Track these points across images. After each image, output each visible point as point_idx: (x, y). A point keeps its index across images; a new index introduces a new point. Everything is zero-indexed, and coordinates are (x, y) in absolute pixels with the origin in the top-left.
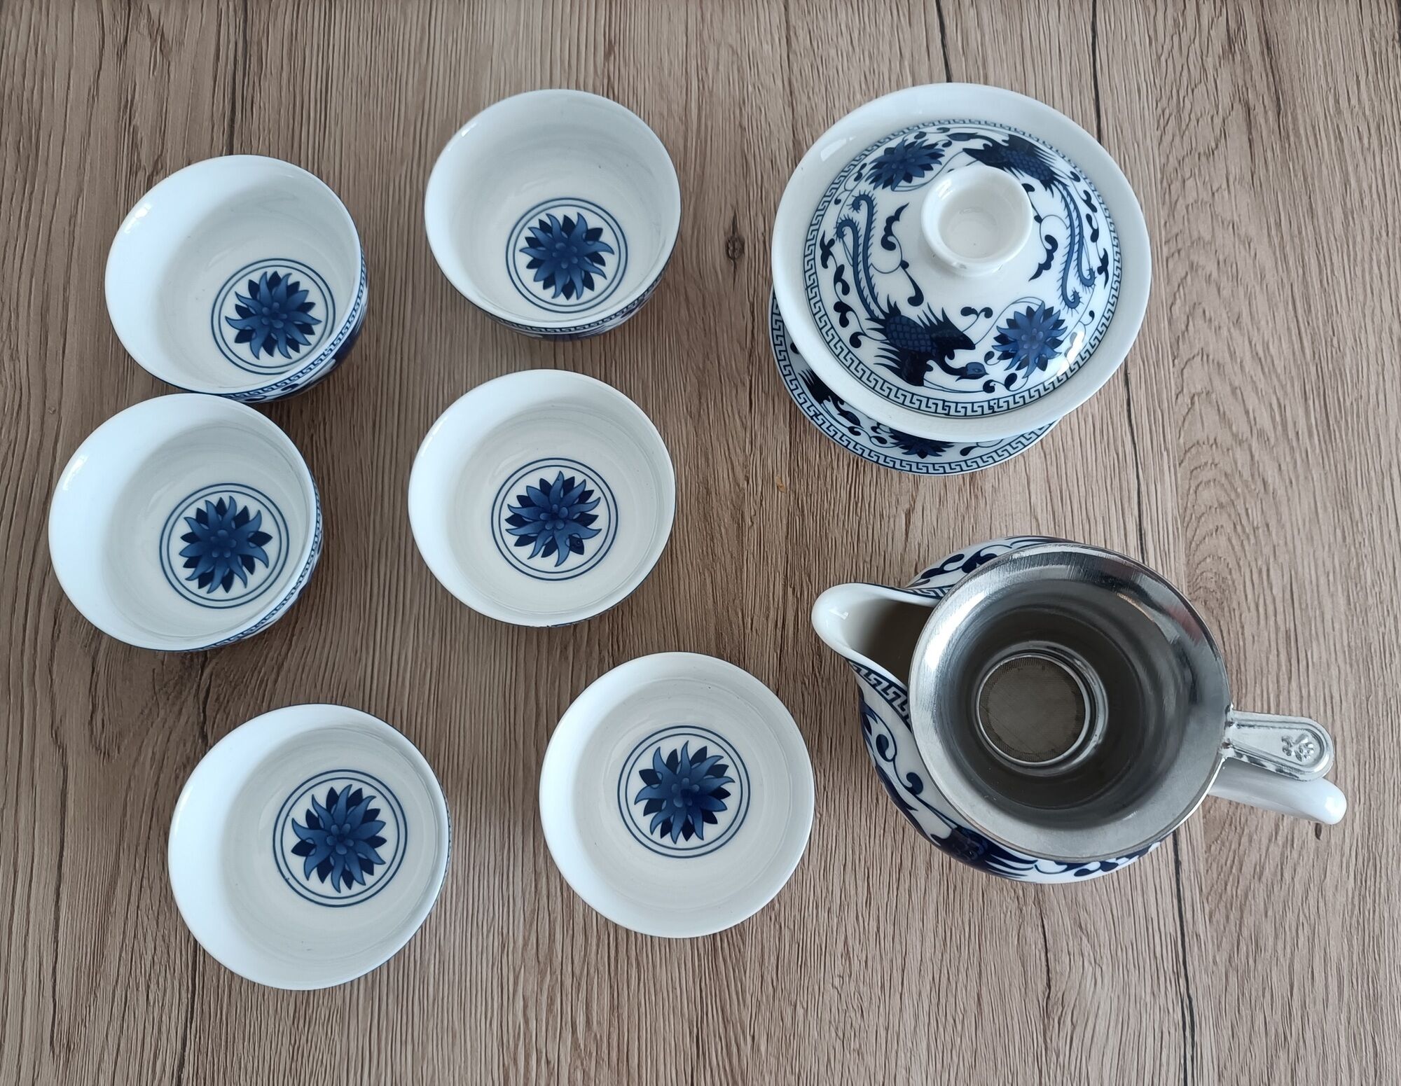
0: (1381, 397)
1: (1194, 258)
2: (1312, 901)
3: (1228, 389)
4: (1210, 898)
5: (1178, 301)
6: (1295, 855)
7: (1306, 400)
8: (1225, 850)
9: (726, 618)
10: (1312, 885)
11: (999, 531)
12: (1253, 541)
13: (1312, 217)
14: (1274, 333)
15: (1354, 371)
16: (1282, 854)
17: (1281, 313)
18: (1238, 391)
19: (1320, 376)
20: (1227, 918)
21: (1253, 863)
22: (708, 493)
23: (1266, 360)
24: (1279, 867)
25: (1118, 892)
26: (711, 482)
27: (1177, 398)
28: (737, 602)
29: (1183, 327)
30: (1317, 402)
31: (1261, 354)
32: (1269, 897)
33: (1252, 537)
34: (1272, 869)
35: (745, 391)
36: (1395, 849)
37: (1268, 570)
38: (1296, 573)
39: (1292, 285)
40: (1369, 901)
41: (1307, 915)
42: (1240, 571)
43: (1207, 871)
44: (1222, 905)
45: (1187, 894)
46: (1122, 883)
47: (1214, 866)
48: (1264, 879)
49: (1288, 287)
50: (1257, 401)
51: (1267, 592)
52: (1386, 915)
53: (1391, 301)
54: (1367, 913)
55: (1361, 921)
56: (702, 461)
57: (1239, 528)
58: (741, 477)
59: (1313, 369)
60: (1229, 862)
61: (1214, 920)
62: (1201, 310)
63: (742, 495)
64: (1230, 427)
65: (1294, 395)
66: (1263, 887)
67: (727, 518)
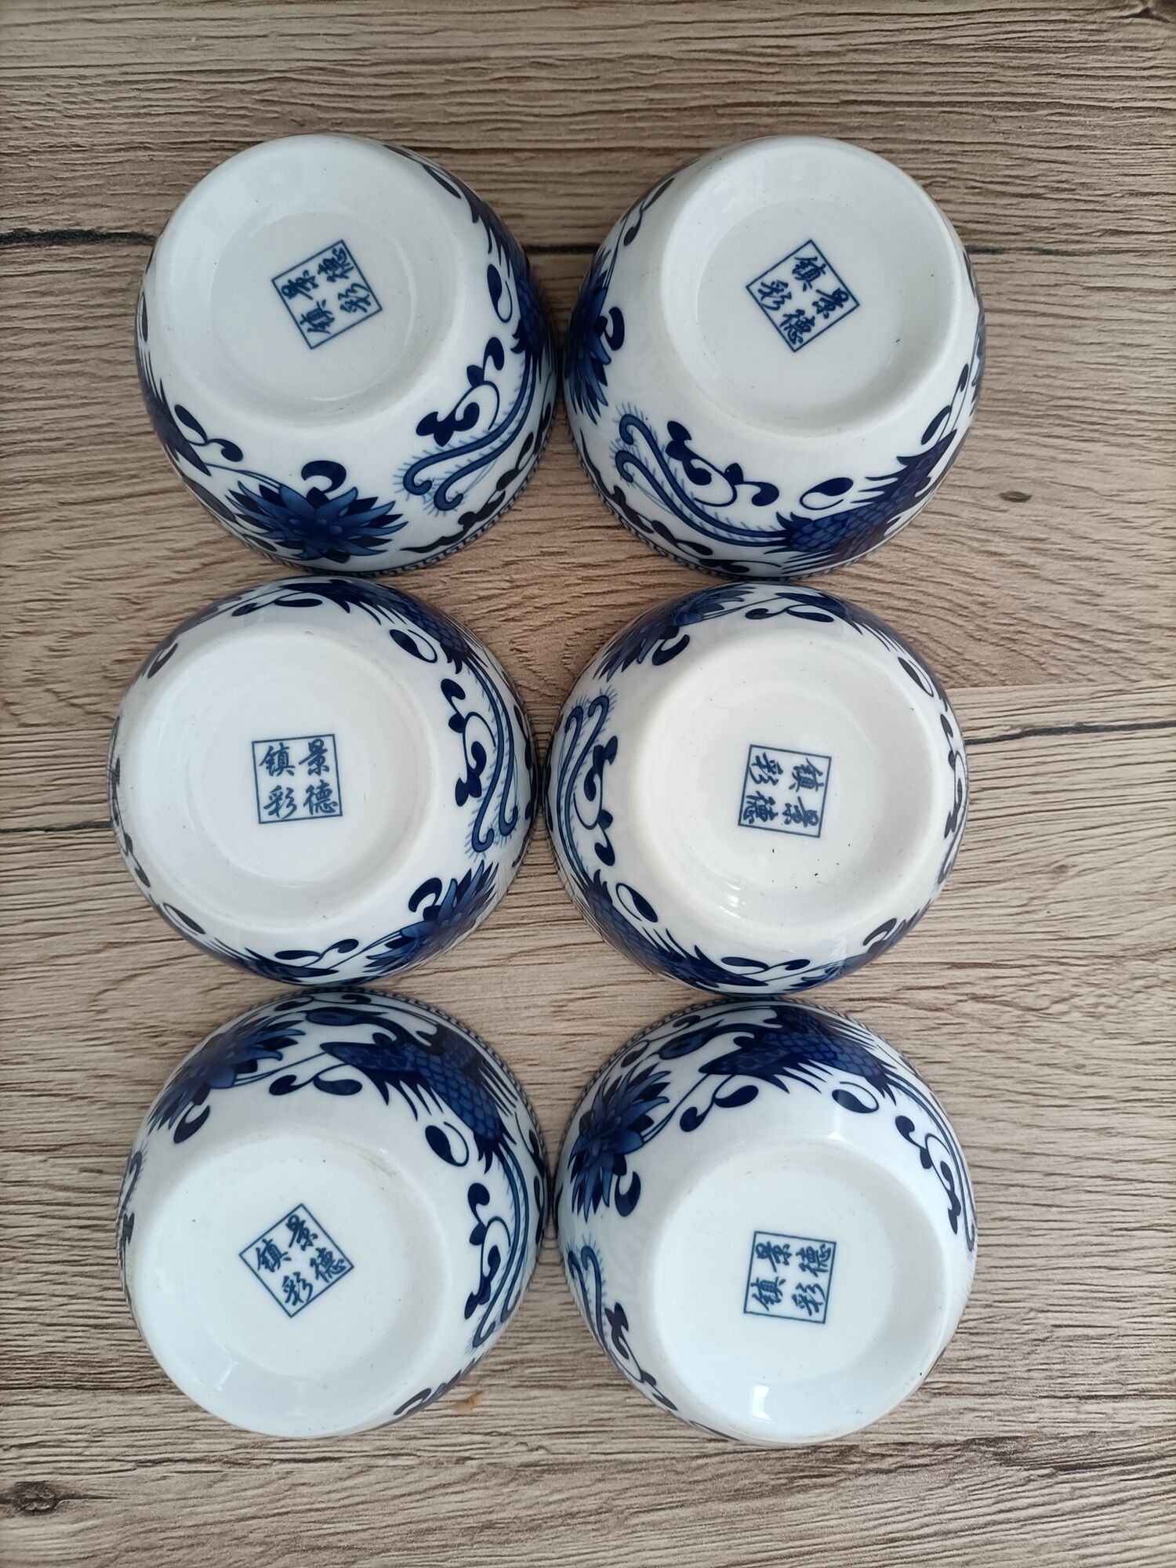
1: (18, 676)
2: (1128, 513)
4: (1133, 677)
5: (101, 707)
6: (1056, 537)
8: (1056, 651)
9: (709, 1485)
10: (1104, 511)
11: (537, 1021)
12: (534, 591)
14: (154, 538)
16: (1056, 557)
20: (1162, 650)
21: (1072, 605)
22: (489, 1525)
24: (1078, 563)
25: (1129, 827)
26: (470, 1522)
28: (680, 1467)
32: (1126, 581)
33: (529, 591)
34: (1083, 574)
35: (301, 1471)
36: (1039, 374)
37: (585, 566)
38: (589, 518)
40: (1123, 420)
41: (1151, 520)
42: (587, 613)
43: (1090, 680)
44: (1145, 658)
45: (1129, 715)
46: (1115, 820)
47: (1081, 669)
48: (1099, 589)
49: (66, 512)
51: (622, 568)
52: (1144, 394)
53: (85, 328)
54: (1141, 425)
55: (1155, 435)
56: (433, 1540)
57: (513, 613)
58: (459, 1472)
60: (1076, 646)
61: (1166, 671)
62: (116, 667)
63: (491, 1468)
66: (1108, 590)
67: (534, 1491)
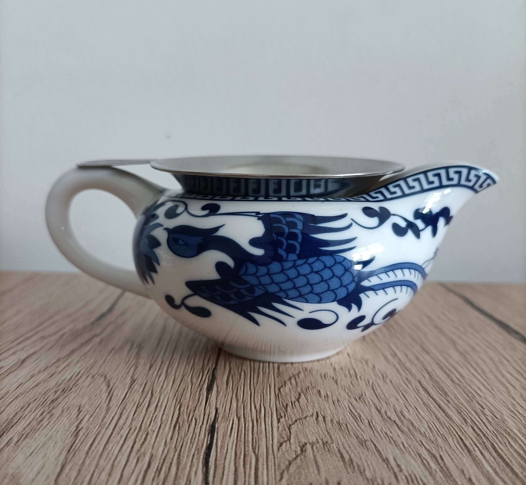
3: (354, 441)
13: (427, 353)
17: (412, 396)
23: (402, 422)
27: (281, 445)
29: (293, 399)
30: (486, 454)
31: (394, 417)
39: (419, 381)
50: (398, 451)
64: (362, 473)
65: (450, 447)
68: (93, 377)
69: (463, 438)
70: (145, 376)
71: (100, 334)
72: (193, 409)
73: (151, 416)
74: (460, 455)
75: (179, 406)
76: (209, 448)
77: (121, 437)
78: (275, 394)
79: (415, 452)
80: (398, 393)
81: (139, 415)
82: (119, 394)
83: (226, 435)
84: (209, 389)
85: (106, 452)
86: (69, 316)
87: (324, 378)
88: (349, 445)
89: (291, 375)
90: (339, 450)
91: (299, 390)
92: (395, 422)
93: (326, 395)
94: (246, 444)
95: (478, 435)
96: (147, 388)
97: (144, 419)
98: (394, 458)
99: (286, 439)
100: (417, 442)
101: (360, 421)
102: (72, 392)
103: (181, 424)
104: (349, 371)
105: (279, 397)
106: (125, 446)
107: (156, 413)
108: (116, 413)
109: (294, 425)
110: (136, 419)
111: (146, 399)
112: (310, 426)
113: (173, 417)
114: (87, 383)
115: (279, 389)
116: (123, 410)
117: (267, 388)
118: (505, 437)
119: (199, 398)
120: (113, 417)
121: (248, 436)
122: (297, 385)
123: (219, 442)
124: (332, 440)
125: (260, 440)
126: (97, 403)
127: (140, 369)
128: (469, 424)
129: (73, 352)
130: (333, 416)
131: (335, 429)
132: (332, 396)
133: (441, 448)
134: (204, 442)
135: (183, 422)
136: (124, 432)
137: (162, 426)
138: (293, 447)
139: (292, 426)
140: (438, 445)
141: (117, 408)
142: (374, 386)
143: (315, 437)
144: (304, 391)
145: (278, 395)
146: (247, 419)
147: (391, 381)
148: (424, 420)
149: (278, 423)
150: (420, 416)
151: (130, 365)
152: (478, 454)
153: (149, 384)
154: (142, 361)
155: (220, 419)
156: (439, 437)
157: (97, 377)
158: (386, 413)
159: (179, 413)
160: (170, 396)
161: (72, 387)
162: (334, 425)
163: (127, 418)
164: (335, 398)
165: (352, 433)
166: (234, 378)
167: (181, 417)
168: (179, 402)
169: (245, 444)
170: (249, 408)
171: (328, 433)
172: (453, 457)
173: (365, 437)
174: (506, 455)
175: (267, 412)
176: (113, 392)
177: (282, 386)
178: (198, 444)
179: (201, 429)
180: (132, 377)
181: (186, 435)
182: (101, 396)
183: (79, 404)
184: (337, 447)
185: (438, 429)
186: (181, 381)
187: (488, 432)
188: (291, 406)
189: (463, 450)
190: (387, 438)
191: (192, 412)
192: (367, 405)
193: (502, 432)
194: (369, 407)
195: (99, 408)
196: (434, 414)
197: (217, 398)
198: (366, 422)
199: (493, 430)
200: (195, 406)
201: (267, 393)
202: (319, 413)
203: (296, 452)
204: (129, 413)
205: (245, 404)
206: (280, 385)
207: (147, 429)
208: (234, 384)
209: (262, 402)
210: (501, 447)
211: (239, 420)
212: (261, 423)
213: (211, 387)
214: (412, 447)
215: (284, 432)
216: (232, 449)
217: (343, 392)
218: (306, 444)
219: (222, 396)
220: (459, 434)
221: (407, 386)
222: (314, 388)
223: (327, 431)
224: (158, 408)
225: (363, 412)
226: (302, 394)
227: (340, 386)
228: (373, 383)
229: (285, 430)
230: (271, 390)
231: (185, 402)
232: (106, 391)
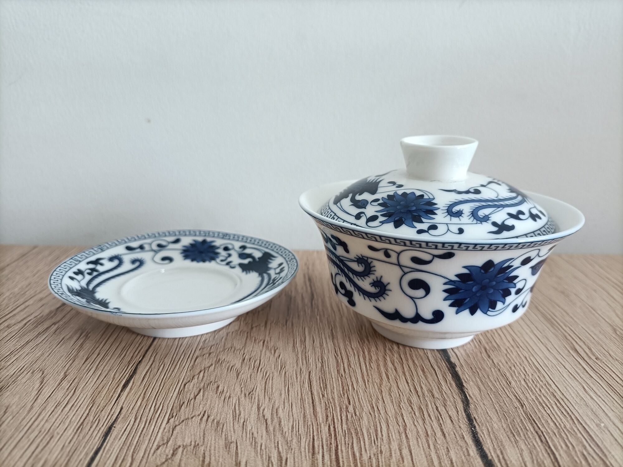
0: (405, 452)
3: (222, 443)
7: (313, 454)
13: (333, 339)
15: (372, 431)
18: (233, 446)
19: (333, 433)
23: (272, 421)
27: (158, 449)
29: (192, 396)
30: (326, 456)
31: (268, 415)
39: (310, 372)
50: (253, 454)
59: (325, 429)
65: (300, 449)
68: (32, 373)
69: (316, 438)
70: (77, 371)
71: (58, 322)
72: (101, 409)
73: (63, 417)
74: (304, 458)
75: (91, 405)
76: (96, 453)
77: (29, 441)
78: (179, 391)
79: (267, 455)
80: (285, 386)
81: (53, 416)
82: (47, 392)
83: (117, 438)
84: (125, 386)
85: (9, 458)
86: (41, 299)
87: (229, 371)
88: (215, 447)
89: (203, 368)
90: (204, 454)
91: (202, 385)
92: (266, 420)
93: (222, 391)
94: (130, 447)
95: (330, 435)
96: (73, 385)
97: (56, 420)
98: (246, 462)
99: (165, 441)
100: (275, 443)
101: (237, 420)
102: (8, 390)
103: (84, 427)
104: (255, 362)
105: (180, 395)
106: (27, 452)
107: (69, 414)
108: (35, 414)
109: (179, 426)
110: (50, 421)
111: (67, 398)
112: (192, 427)
113: (81, 418)
114: (24, 380)
115: (185, 385)
116: (43, 409)
117: (175, 384)
118: (352, 437)
119: (112, 396)
120: (31, 418)
121: (135, 438)
122: (202, 380)
123: (108, 445)
124: (204, 442)
125: (143, 443)
126: (23, 403)
127: (76, 362)
128: (328, 423)
129: (27, 343)
130: (217, 415)
131: (212, 429)
132: (227, 392)
133: (292, 450)
134: (95, 445)
135: (88, 423)
136: (32, 436)
137: (68, 428)
138: (167, 452)
139: (177, 427)
140: (290, 446)
141: (38, 408)
142: (268, 379)
143: (191, 438)
144: (206, 386)
145: (182, 390)
146: (143, 419)
147: (285, 373)
148: (292, 418)
149: (167, 424)
150: (291, 414)
151: (69, 358)
152: (320, 457)
153: (76, 380)
154: (81, 353)
155: (119, 420)
156: (295, 438)
157: (36, 372)
158: (264, 410)
159: (88, 414)
160: (89, 394)
161: (10, 385)
162: (213, 425)
163: (43, 419)
164: (228, 394)
165: (224, 435)
166: (152, 372)
167: (88, 418)
168: (93, 401)
169: (128, 447)
170: (149, 407)
171: (204, 434)
172: (296, 460)
173: (233, 438)
174: (343, 458)
175: (162, 412)
176: (43, 390)
177: (189, 381)
178: (89, 447)
179: (99, 431)
180: (65, 373)
181: (84, 437)
182: (31, 395)
183: (7, 404)
184: (204, 450)
185: (299, 429)
186: (105, 377)
187: (341, 431)
188: (186, 404)
189: (309, 452)
190: (251, 439)
191: (99, 412)
192: (251, 403)
193: (352, 432)
194: (252, 404)
195: (23, 408)
196: (304, 410)
197: (127, 396)
198: (242, 421)
199: (346, 429)
200: (105, 405)
201: (172, 390)
202: (207, 412)
203: (167, 456)
204: (46, 414)
205: (149, 402)
206: (189, 379)
207: (54, 431)
208: (149, 379)
209: (164, 400)
210: (343, 448)
211: (134, 422)
212: (152, 424)
213: (128, 383)
214: (267, 450)
215: (167, 434)
216: (115, 453)
217: (239, 387)
218: (180, 447)
219: (132, 394)
220: (315, 434)
221: (297, 378)
222: (216, 383)
223: (204, 432)
224: (73, 408)
225: (244, 410)
226: (202, 391)
227: (239, 380)
228: (269, 375)
229: (169, 431)
230: (177, 387)
231: (98, 401)
232: (37, 389)
